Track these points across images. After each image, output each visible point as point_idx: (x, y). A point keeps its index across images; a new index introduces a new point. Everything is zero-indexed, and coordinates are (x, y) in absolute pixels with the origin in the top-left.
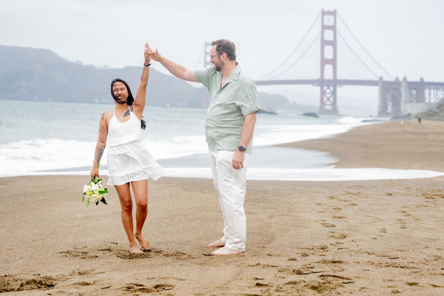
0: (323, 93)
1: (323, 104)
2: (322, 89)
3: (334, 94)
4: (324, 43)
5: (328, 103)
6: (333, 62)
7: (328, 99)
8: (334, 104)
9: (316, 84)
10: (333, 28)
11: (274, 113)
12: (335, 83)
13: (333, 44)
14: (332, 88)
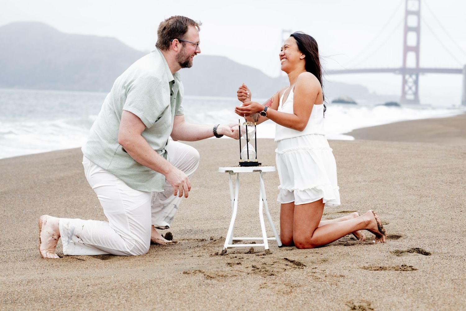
0: (405, 82)
1: (404, 93)
2: (404, 78)
3: (416, 82)
4: (408, 29)
5: (410, 92)
6: (416, 49)
7: (410, 88)
8: (416, 93)
9: (397, 72)
10: (417, 13)
11: (354, 103)
12: (418, 71)
13: (417, 30)
14: (414, 77)
